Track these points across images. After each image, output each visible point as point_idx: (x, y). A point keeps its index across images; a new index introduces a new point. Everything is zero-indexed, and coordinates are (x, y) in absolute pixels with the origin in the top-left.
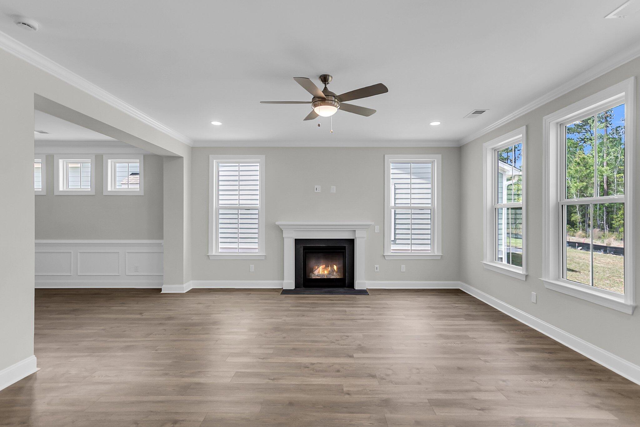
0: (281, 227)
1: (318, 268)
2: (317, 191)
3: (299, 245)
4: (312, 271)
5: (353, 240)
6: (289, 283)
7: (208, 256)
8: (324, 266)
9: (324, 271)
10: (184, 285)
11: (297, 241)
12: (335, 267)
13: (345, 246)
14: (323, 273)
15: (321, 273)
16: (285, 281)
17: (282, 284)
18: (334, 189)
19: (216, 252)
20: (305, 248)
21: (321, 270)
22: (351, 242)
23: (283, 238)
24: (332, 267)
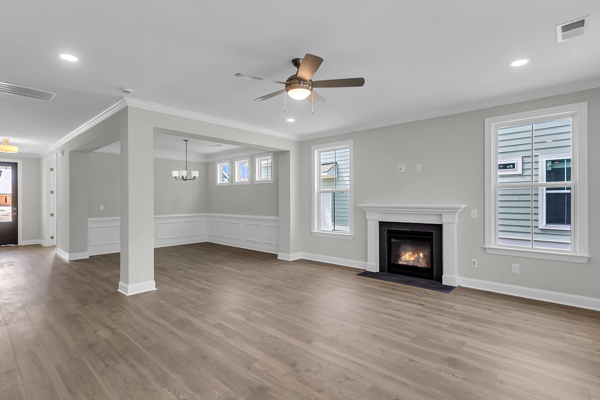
0: (363, 209)
1: (405, 254)
2: (401, 171)
3: (383, 228)
4: (398, 256)
5: (442, 225)
6: (373, 265)
7: (311, 232)
8: (411, 253)
9: (410, 257)
10: (291, 255)
11: (382, 224)
12: (421, 255)
13: (433, 233)
14: (409, 259)
15: (407, 259)
16: (368, 263)
17: (365, 266)
18: (419, 167)
19: (318, 230)
20: (389, 232)
21: (407, 256)
22: (439, 227)
23: (366, 220)
24: (418, 254)
